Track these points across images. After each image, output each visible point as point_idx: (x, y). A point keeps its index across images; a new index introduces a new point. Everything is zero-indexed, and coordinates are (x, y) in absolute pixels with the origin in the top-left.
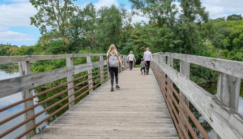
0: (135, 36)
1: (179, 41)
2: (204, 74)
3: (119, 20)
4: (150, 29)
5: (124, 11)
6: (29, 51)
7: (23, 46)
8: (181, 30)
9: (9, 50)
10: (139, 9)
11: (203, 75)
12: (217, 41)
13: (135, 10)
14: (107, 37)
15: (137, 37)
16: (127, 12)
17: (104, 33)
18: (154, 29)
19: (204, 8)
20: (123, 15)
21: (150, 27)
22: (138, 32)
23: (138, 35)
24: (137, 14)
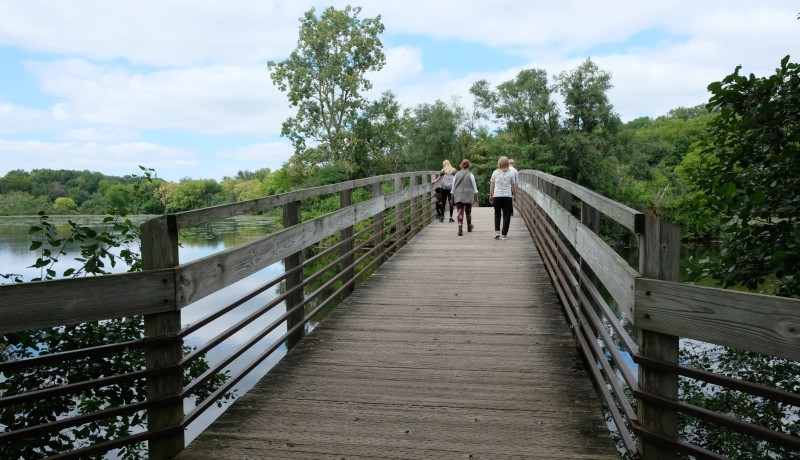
0: (477, 156)
1: (560, 167)
2: (610, 228)
3: (452, 129)
4: (508, 146)
5: (458, 109)
6: (207, 193)
7: (184, 181)
8: (563, 148)
9: (161, 189)
10: (488, 107)
11: (608, 231)
12: (636, 168)
13: (481, 110)
14: (430, 159)
15: (483, 158)
16: (465, 111)
17: (424, 152)
18: (516, 145)
19: (611, 107)
20: (458, 117)
21: (510, 143)
22: (486, 147)
23: (484, 154)
24: (485, 117)
